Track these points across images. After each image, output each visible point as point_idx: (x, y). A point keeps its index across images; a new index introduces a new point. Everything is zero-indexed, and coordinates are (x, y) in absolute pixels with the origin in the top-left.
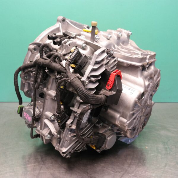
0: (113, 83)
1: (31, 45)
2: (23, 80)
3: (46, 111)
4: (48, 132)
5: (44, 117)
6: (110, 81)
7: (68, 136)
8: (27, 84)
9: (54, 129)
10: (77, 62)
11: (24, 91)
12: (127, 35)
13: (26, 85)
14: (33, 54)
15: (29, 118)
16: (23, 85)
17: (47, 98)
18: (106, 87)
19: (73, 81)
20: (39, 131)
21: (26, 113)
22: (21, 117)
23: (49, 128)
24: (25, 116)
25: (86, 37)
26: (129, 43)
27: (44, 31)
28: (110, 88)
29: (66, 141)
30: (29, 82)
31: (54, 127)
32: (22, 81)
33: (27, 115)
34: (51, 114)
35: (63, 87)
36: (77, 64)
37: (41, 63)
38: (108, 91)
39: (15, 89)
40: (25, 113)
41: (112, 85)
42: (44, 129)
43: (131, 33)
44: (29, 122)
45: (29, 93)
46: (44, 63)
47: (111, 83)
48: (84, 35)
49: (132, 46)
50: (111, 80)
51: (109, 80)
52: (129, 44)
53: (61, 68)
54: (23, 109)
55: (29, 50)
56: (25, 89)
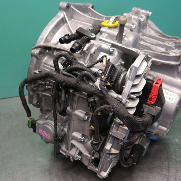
0: (156, 97)
1: (34, 49)
2: (31, 93)
3: (73, 132)
4: (78, 152)
5: (71, 138)
6: (153, 95)
7: (107, 160)
8: (36, 95)
9: (85, 149)
10: (111, 78)
11: (33, 103)
12: (146, 16)
13: (34, 97)
14: (39, 60)
15: (46, 135)
16: (31, 98)
17: (73, 119)
18: (148, 102)
19: (116, 110)
20: (65, 152)
21: (42, 130)
22: (35, 133)
23: (76, 147)
24: (42, 133)
25: (110, 36)
26: (148, 25)
27: (46, 27)
28: (153, 103)
29: (105, 165)
30: (38, 93)
31: (84, 148)
32: (29, 93)
33: (44, 133)
34: (80, 134)
35: (100, 113)
36: (112, 80)
37: (62, 82)
38: (151, 106)
39: (23, 104)
40: (40, 129)
41: (155, 99)
42: (71, 149)
43: (151, 13)
44: (48, 139)
45: (39, 103)
46: (68, 83)
47: (154, 97)
48: (107, 33)
49: (153, 29)
50: (153, 93)
51: (151, 93)
52: (148, 27)
53: (96, 91)
54: (37, 124)
55: (32, 55)
56: (34, 101)
